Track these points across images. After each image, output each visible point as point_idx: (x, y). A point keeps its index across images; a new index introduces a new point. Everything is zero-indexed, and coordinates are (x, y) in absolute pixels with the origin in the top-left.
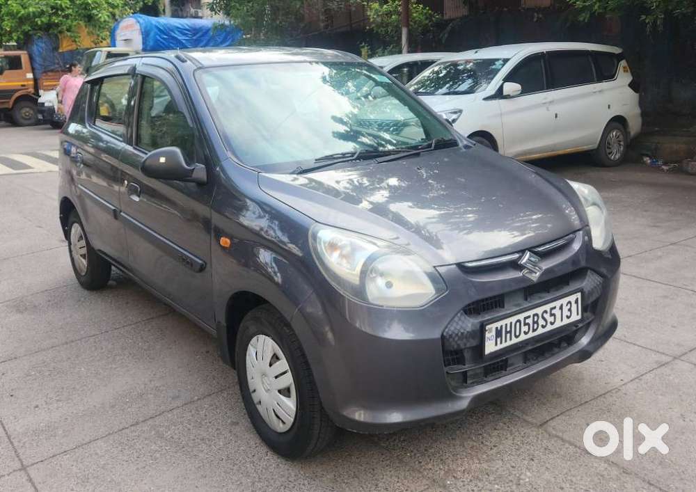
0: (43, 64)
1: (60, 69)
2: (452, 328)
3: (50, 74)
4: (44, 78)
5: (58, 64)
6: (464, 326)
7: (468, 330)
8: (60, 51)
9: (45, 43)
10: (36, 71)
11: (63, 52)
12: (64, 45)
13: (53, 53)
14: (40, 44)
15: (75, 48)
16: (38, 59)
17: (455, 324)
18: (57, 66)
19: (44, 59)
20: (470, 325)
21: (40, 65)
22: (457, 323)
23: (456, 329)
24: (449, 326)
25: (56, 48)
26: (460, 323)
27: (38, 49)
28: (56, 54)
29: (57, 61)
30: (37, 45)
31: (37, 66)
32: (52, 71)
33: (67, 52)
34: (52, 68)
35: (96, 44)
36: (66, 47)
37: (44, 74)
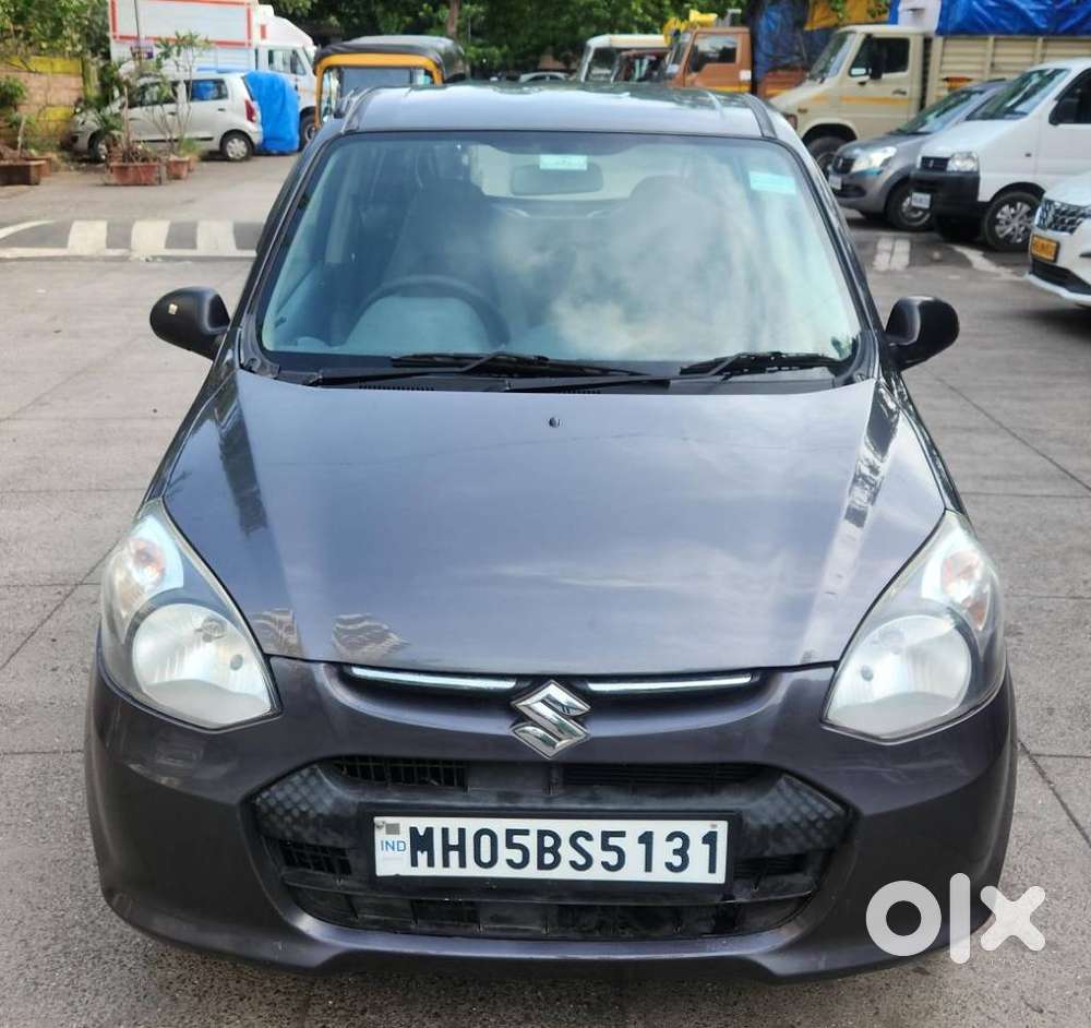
0: (771, 52)
1: (799, 65)
2: (280, 796)
3: (780, 72)
4: (769, 80)
5: (798, 54)
6: (313, 799)
7: (320, 811)
8: (808, 28)
9: (782, 12)
10: (759, 67)
11: (812, 31)
12: (816, 18)
13: (794, 31)
14: (774, 14)
15: (833, 24)
16: (764, 44)
17: (288, 789)
18: (796, 58)
19: (776, 45)
20: (328, 802)
21: (767, 56)
22: (296, 790)
23: (288, 798)
24: (274, 788)
25: (800, 23)
26: (304, 791)
27: (768, 26)
28: (798, 34)
29: (797, 48)
30: (766, 15)
31: (761, 57)
32: (786, 67)
33: (818, 30)
34: (787, 61)
35: (873, 16)
36: (818, 21)
37: (770, 74)
